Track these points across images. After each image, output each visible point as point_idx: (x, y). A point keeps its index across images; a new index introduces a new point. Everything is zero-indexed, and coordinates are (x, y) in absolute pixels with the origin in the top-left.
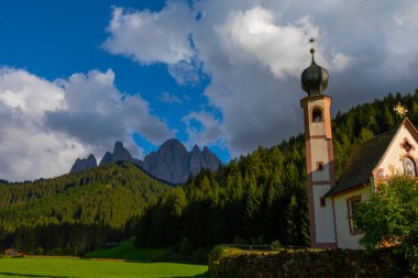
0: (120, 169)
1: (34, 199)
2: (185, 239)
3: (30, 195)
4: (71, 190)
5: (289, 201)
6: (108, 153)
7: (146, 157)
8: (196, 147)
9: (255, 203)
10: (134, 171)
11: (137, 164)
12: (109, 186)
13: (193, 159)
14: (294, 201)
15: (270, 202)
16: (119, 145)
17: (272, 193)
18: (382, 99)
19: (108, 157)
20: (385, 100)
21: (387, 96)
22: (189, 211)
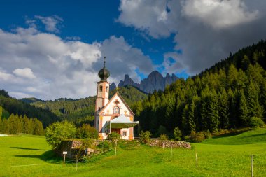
0: (126, 89)
3: (83, 106)
5: (184, 107)
6: (121, 81)
7: (142, 82)
8: (168, 74)
9: (170, 108)
10: (133, 90)
11: (136, 87)
13: (166, 81)
15: (178, 107)
16: (127, 77)
17: (179, 103)
19: (121, 83)
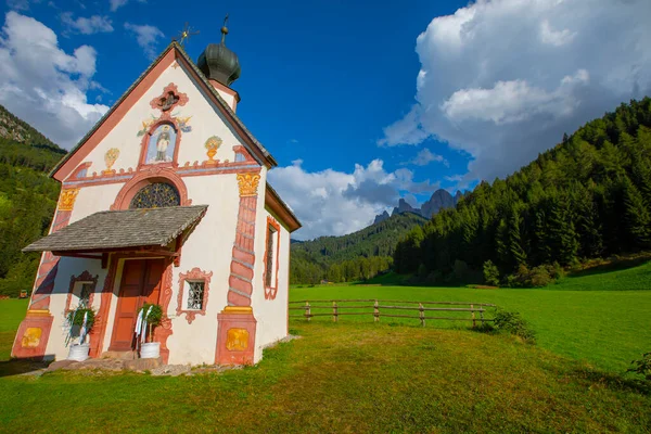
0: (402, 217)
1: (350, 245)
2: (421, 266)
3: (348, 244)
4: (371, 236)
5: (498, 223)
7: (423, 206)
8: (458, 192)
9: (471, 229)
11: (416, 212)
12: (395, 230)
14: (502, 223)
15: (485, 226)
16: (402, 202)
17: (486, 219)
18: (613, 111)
19: (396, 210)
20: (617, 111)
21: (619, 106)
22: (424, 243)
